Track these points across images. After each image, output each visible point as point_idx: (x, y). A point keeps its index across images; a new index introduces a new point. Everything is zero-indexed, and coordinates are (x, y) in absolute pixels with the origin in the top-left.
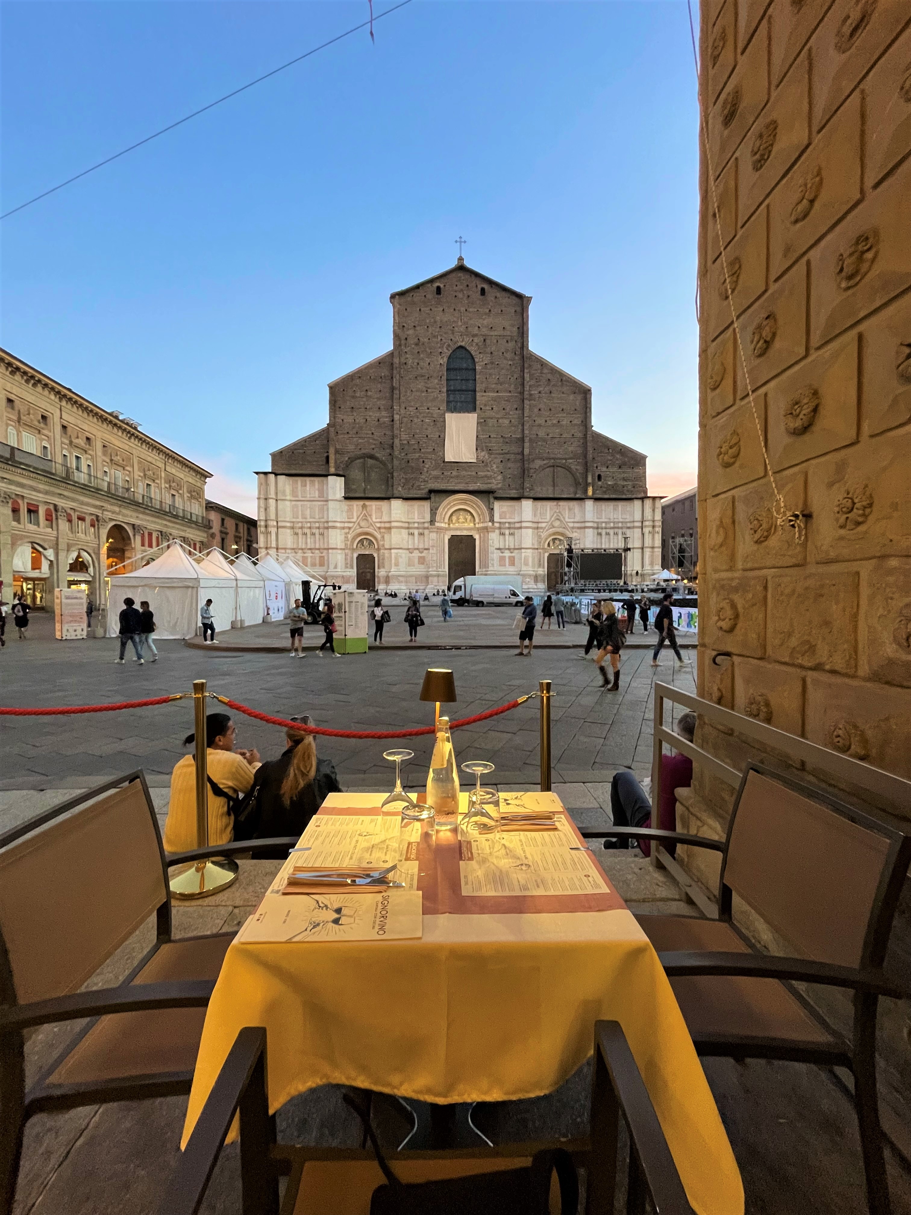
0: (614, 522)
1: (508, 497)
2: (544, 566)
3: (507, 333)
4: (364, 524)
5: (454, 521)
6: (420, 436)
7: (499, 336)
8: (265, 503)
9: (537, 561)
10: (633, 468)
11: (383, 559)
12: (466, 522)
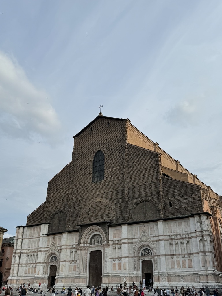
0: (180, 235)
1: (116, 225)
2: (138, 270)
3: (118, 138)
4: (53, 248)
5: (93, 242)
6: (80, 197)
7: (115, 141)
8: (17, 241)
9: (133, 266)
10: (192, 195)
11: (59, 268)
12: (98, 242)
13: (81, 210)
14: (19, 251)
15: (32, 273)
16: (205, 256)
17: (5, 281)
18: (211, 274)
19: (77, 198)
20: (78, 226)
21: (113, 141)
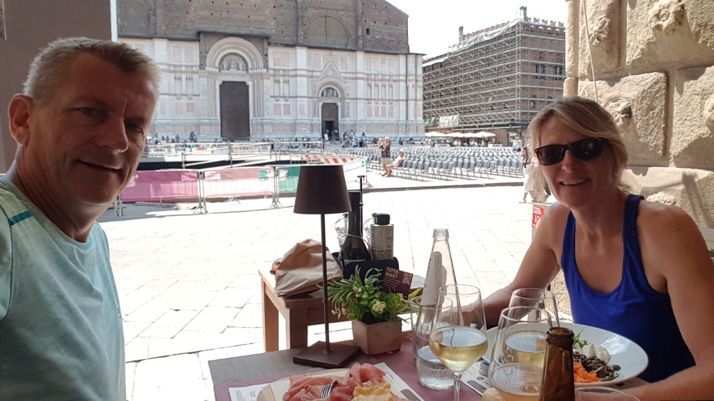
0: (382, 75)
1: (281, 44)
2: (318, 116)
5: (225, 67)
9: (311, 110)
10: (397, 25)
12: (238, 68)
16: (416, 105)
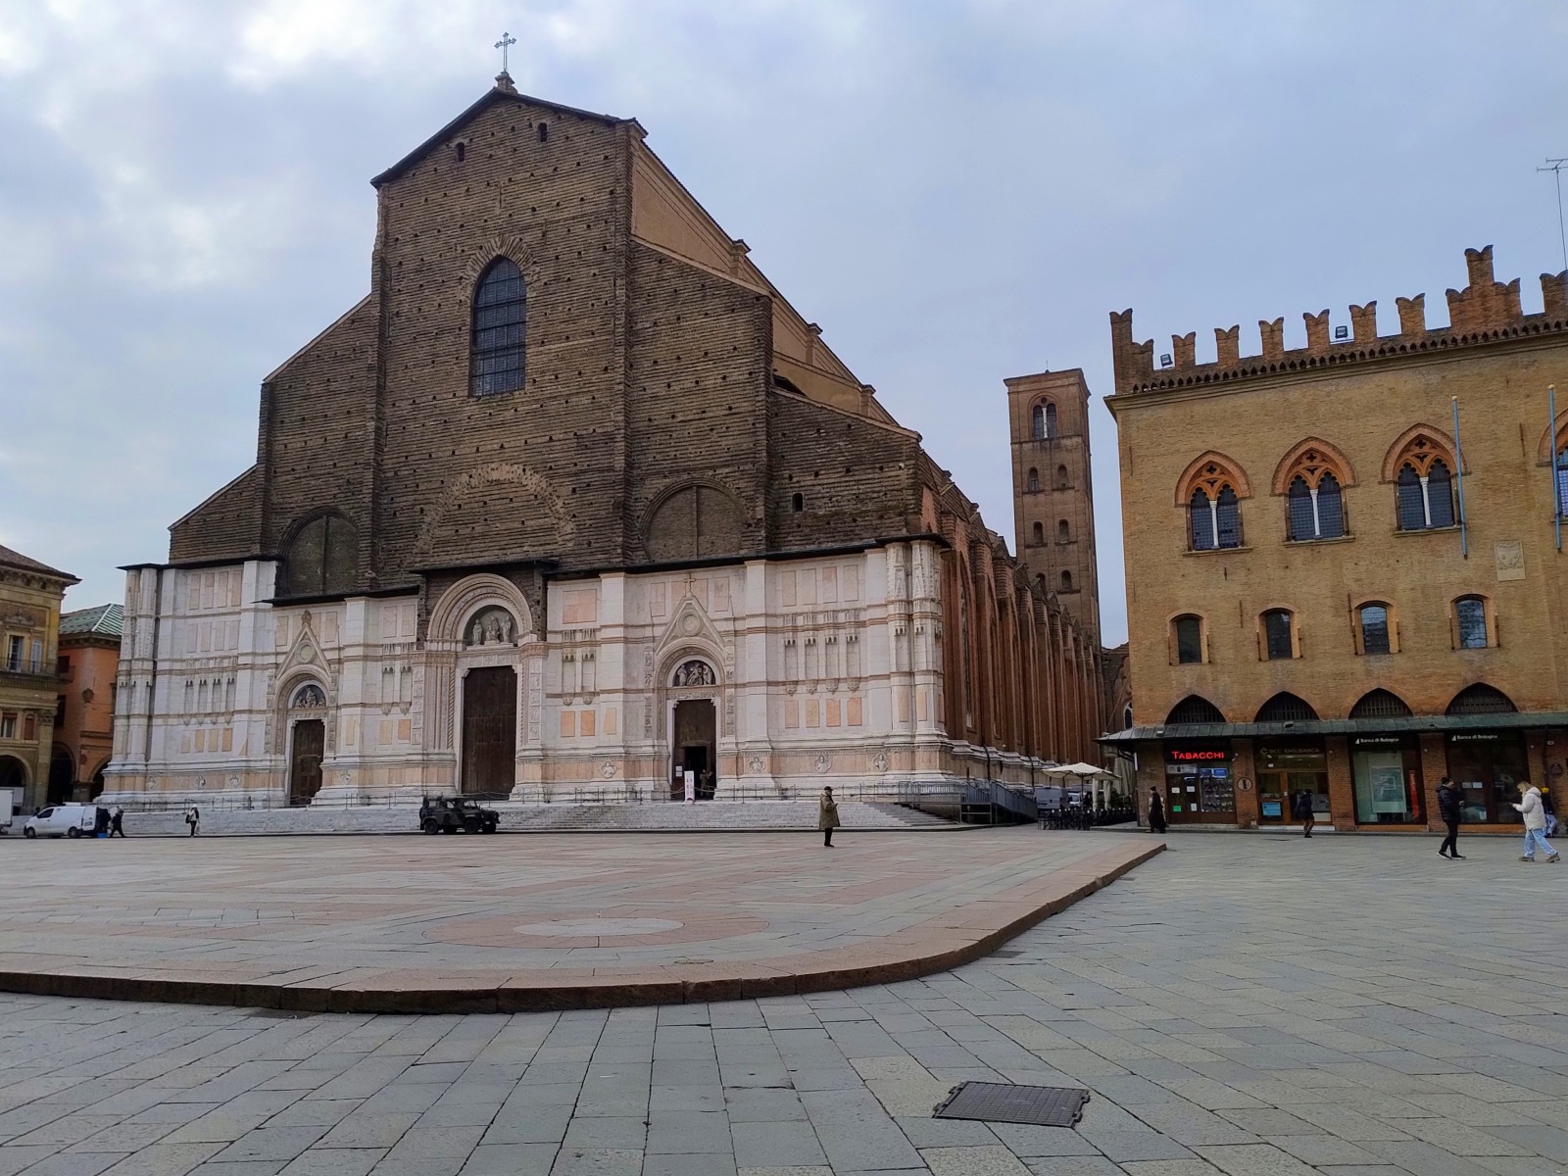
0: (828, 612)
1: (578, 572)
2: (661, 734)
3: (588, 208)
4: (307, 655)
5: (476, 636)
6: (417, 458)
7: (574, 218)
8: (134, 627)
9: (642, 721)
10: (881, 468)
11: (333, 730)
12: (499, 637)
13: (422, 510)
14: (149, 666)
15: (213, 750)
16: (913, 686)
17: (86, 781)
18: (930, 744)
19: (403, 459)
20: (411, 575)
21: (566, 220)
